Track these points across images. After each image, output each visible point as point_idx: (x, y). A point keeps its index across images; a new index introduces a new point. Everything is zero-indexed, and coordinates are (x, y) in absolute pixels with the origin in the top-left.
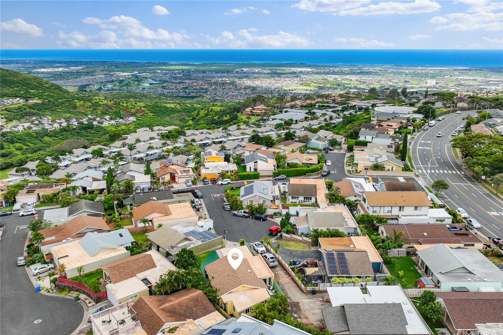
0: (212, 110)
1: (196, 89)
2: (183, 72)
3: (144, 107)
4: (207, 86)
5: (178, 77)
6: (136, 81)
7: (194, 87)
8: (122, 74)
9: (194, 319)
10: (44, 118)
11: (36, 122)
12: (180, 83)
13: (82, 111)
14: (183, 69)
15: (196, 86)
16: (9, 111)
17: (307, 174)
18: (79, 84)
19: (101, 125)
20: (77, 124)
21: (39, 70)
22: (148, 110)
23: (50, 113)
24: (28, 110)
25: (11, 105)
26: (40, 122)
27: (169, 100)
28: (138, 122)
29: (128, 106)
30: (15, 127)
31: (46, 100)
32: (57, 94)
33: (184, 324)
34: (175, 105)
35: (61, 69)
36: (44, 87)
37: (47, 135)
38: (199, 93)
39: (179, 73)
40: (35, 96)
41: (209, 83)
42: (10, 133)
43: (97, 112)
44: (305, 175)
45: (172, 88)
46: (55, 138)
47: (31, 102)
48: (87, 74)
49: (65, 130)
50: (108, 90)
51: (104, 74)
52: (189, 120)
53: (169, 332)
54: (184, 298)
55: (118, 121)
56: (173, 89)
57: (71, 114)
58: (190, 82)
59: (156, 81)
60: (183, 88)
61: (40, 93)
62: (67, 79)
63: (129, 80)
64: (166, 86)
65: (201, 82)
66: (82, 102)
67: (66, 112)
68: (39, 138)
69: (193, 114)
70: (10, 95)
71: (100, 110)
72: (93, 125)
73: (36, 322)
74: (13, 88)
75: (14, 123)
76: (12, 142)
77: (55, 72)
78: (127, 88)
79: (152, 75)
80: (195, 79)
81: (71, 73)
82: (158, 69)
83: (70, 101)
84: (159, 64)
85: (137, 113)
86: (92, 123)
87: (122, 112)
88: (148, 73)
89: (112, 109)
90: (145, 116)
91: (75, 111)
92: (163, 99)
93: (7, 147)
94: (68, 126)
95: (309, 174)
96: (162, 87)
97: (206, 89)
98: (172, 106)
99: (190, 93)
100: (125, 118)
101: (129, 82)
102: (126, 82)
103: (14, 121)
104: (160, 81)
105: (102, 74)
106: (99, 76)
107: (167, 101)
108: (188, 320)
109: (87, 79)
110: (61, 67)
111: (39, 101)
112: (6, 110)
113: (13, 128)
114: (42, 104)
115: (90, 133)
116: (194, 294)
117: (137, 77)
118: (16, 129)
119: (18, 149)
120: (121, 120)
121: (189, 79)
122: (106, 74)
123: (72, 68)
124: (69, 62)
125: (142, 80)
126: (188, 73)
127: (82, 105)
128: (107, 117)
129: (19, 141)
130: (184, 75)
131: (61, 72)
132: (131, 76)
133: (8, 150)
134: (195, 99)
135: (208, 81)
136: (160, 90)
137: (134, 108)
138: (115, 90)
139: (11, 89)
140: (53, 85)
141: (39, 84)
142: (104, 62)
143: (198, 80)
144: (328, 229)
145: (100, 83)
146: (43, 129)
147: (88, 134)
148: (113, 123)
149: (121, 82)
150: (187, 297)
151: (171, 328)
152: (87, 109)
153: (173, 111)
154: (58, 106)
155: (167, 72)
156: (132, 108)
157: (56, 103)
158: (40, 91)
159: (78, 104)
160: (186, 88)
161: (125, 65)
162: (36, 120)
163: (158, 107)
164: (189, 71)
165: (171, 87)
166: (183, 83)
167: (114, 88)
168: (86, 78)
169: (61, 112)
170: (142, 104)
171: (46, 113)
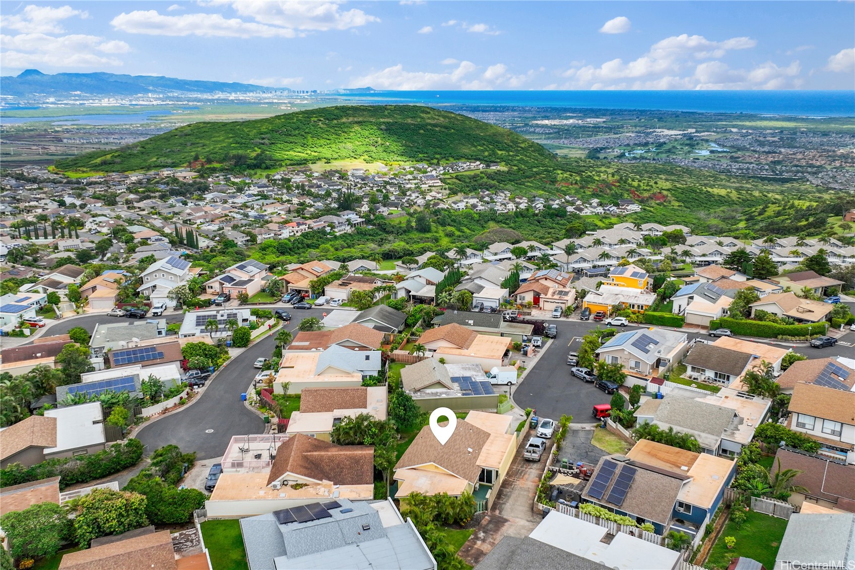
0: (793, 206)
1: (797, 166)
2: (782, 132)
3: (668, 190)
4: (823, 162)
5: (768, 141)
6: (687, 145)
7: (795, 162)
8: (666, 132)
9: (335, 484)
10: (502, 194)
11: (487, 199)
12: (769, 152)
13: (563, 189)
14: (782, 128)
15: (799, 160)
16: (460, 180)
17: (780, 337)
18: (591, 146)
19: (578, 212)
20: (542, 208)
21: (539, 122)
22: (673, 195)
23: (513, 188)
24: (485, 180)
25: (466, 171)
26: (492, 199)
27: (734, 182)
28: (643, 214)
29: (639, 186)
30: (455, 203)
31: (515, 168)
32: (535, 159)
33: (319, 484)
34: (729, 190)
35: (571, 121)
36: (518, 147)
37: (493, 220)
38: (801, 173)
39: (773, 135)
40: (502, 159)
41: (830, 156)
42: (446, 210)
43: (584, 192)
44: (776, 337)
45: (750, 161)
46: (504, 225)
47: (494, 168)
48: (609, 130)
49: (522, 215)
50: (635, 158)
51: (636, 132)
52: (741, 220)
53: (292, 486)
54: (342, 453)
55: (609, 210)
56: (752, 163)
57: (545, 191)
58: (790, 151)
59: (724, 146)
60: (772, 162)
61: (510, 155)
62: (576, 138)
63: (675, 144)
64: (739, 158)
65: (812, 153)
66: (566, 175)
67: (537, 188)
68: (482, 222)
69: (754, 209)
70: (470, 157)
71: (591, 190)
72: (566, 212)
73: (207, 431)
74: (475, 147)
75: (460, 196)
76: (443, 224)
77: (562, 125)
78: (668, 156)
79: (719, 136)
80: (804, 147)
81: (583, 128)
82: (734, 127)
83: (549, 172)
84: (741, 117)
85: (652, 199)
86: (565, 208)
87: (626, 195)
88: (714, 132)
89: (611, 190)
90: (665, 206)
91: (552, 187)
92: (722, 180)
93: (435, 229)
94: (527, 210)
95: (784, 337)
96: (732, 157)
97: (818, 167)
98: (723, 192)
99: (781, 173)
100: (623, 205)
101: (674, 147)
102: (666, 147)
103: (459, 194)
104: (732, 147)
105: (633, 132)
106: (628, 134)
107: (728, 184)
108: (325, 482)
109: (607, 139)
110: (572, 118)
111: (505, 169)
112: (457, 178)
113: (453, 205)
114: (508, 172)
115: (558, 224)
116: (360, 452)
117: (691, 138)
118: (455, 206)
119: (447, 235)
120: (615, 208)
121: (790, 146)
122: (639, 132)
123: (588, 120)
124: (587, 110)
125: (698, 144)
126: (791, 134)
127: (565, 180)
128: (595, 201)
129: (452, 223)
130: (781, 139)
131: (570, 126)
132: (680, 137)
133: (435, 234)
134: (789, 185)
135: (828, 151)
136: (725, 163)
137: (649, 190)
138: (646, 159)
139: (473, 148)
140: (532, 145)
141: (512, 142)
142: (642, 112)
143: (807, 149)
144: (671, 429)
145: (625, 146)
146: (492, 209)
147: (554, 225)
148: (600, 211)
149: (660, 145)
150: (348, 453)
151: (298, 482)
152: (571, 186)
153: (721, 201)
154: (529, 177)
155: (750, 131)
156: (645, 190)
157: (528, 174)
158: (511, 153)
159: (560, 175)
160: (779, 162)
161: (677, 116)
162: (488, 195)
163: (695, 192)
164: (794, 131)
165: (748, 160)
166: (775, 153)
167: (645, 155)
168: (607, 136)
169: (530, 187)
170: (668, 185)
171: (509, 186)
